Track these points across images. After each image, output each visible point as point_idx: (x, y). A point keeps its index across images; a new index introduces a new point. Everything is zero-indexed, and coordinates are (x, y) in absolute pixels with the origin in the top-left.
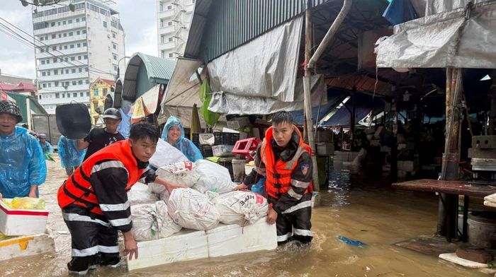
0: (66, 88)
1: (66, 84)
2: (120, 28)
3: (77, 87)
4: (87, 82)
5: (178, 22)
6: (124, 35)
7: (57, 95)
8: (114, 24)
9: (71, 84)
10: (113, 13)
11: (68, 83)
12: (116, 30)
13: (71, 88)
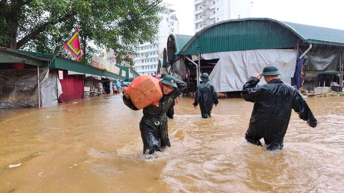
0: (147, 57)
1: (147, 54)
2: (176, 19)
3: (153, 56)
4: (158, 53)
5: (205, 15)
6: (178, 23)
7: (143, 61)
8: (172, 18)
9: (149, 54)
10: (172, 11)
11: (148, 54)
12: (173, 21)
13: (150, 57)
